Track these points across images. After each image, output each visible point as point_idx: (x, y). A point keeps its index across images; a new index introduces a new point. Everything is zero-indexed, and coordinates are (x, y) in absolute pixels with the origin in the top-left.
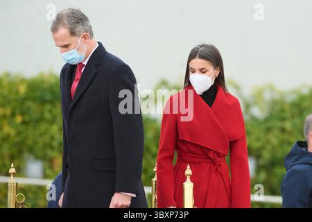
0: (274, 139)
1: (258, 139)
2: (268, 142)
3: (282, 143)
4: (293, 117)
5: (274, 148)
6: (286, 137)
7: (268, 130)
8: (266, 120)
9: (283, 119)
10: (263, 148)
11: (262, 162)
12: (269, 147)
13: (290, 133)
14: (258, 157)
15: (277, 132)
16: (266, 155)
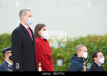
0: (68, 54)
1: (63, 54)
2: (66, 55)
3: (71, 55)
4: (74, 46)
5: (68, 56)
6: (72, 53)
7: (66, 51)
8: (66, 48)
9: (71, 47)
10: (65, 56)
11: (64, 61)
12: (66, 56)
13: (73, 51)
14: (63, 59)
15: (69, 51)
16: (66, 59)
